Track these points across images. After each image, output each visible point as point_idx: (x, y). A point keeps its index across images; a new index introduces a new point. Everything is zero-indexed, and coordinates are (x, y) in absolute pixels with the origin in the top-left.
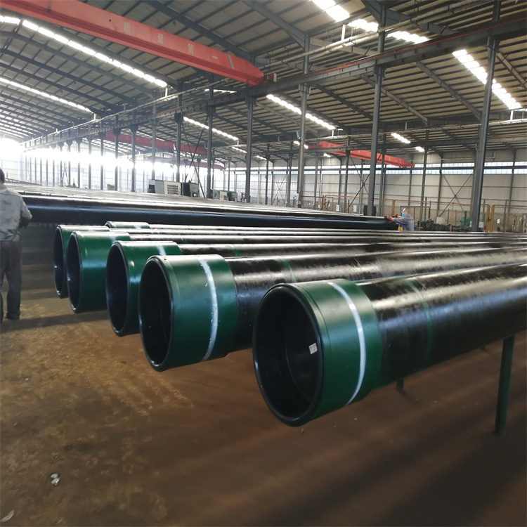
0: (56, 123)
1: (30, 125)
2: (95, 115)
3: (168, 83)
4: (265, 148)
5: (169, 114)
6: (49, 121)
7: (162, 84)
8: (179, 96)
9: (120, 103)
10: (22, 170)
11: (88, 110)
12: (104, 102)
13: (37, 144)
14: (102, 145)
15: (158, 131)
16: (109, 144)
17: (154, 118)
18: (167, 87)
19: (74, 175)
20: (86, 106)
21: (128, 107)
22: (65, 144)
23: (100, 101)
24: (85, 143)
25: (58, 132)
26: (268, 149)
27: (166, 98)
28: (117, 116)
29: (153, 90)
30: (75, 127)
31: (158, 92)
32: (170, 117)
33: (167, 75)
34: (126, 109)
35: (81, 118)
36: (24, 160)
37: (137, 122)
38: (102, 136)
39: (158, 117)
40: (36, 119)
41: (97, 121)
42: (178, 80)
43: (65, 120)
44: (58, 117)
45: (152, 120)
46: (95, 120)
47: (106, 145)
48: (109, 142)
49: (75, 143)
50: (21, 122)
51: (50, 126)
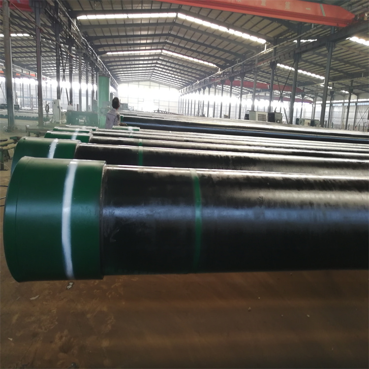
0: (198, 76)
1: (184, 79)
2: (219, 69)
3: (267, 40)
4: (349, 84)
5: (266, 63)
6: (194, 75)
7: (262, 41)
8: (274, 48)
9: (235, 59)
10: (179, 107)
11: (215, 66)
12: (225, 60)
13: (188, 90)
14: (223, 88)
15: (258, 76)
16: (227, 87)
17: (256, 67)
18: (266, 43)
19: (205, 109)
20: (214, 64)
21: (240, 61)
22: (202, 89)
23: (222, 59)
24: (213, 88)
25: (198, 82)
26: (352, 84)
27: (265, 51)
28: (233, 68)
29: (256, 47)
30: (208, 78)
31: (260, 48)
32: (267, 65)
33: (266, 34)
34: (239, 63)
35: (211, 72)
36: (180, 101)
37: (244, 71)
38: (223, 83)
39: (259, 66)
40: (187, 75)
41: (221, 72)
42: (274, 37)
43: (202, 74)
44: (198, 72)
45: (254, 69)
46: (219, 72)
47: (225, 88)
48: (227, 86)
49: (207, 89)
50: (179, 77)
51: (194, 79)
